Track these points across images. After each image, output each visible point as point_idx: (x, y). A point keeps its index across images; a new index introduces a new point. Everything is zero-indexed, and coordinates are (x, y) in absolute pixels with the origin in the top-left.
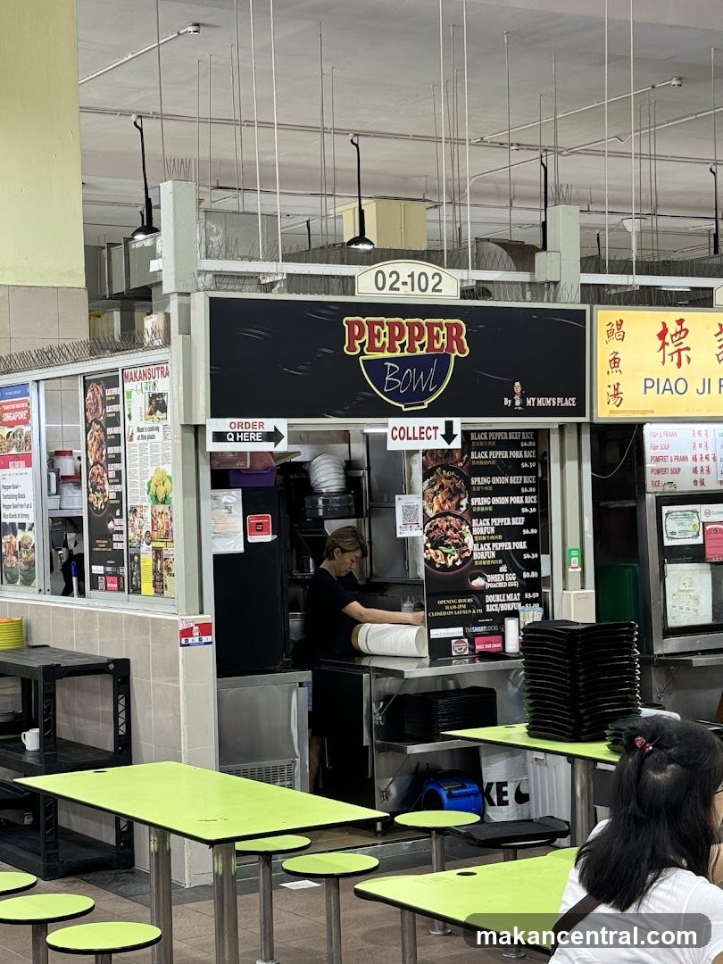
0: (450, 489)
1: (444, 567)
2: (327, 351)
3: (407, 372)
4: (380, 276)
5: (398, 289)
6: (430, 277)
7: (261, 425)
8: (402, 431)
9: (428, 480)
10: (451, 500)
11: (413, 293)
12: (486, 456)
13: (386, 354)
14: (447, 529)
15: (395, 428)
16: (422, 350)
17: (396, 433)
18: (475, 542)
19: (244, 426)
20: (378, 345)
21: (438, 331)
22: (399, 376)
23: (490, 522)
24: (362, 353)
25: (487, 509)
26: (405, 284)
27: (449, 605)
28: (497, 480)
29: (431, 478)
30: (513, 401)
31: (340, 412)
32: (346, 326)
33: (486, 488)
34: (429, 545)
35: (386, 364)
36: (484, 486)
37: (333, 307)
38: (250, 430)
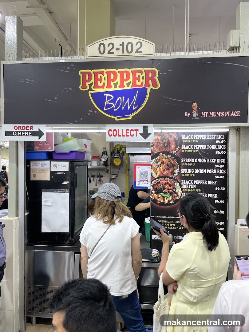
0: (168, 164)
1: (163, 204)
2: (69, 89)
3: (118, 99)
4: (102, 46)
5: (113, 53)
6: (134, 45)
7: (31, 128)
8: (115, 132)
9: (154, 159)
10: (168, 169)
11: (123, 54)
12: (192, 148)
13: (105, 89)
14: (165, 184)
15: (110, 130)
16: (128, 86)
17: (111, 133)
18: (182, 192)
19: (22, 128)
20: (100, 84)
21: (139, 76)
22: (113, 101)
23: (193, 182)
24: (90, 89)
25: (191, 175)
26: (117, 49)
27: (165, 223)
28: (198, 160)
29: (156, 158)
30: (192, 114)
31: (77, 121)
32: (81, 75)
33: (191, 164)
34: (153, 192)
35: (105, 95)
36: (190, 163)
37: (73, 65)
38: (25, 130)
